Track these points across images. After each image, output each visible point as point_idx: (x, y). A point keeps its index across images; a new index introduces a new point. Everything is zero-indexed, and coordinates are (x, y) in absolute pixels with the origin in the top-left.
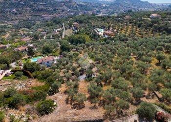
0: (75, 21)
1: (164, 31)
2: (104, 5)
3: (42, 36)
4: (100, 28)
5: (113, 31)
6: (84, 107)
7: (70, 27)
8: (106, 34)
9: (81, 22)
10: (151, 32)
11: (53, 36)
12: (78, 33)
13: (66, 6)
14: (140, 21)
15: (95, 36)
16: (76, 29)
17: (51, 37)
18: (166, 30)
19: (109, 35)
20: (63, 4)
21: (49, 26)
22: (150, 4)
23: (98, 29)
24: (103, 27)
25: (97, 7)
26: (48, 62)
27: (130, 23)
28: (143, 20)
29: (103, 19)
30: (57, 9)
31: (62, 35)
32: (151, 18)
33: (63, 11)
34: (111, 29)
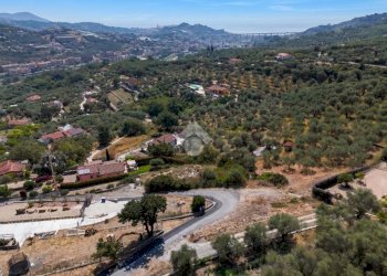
1: (313, 79)
4: (192, 82)
5: (223, 86)
10: (290, 81)
11: (87, 107)
12: (145, 96)
13: (57, 41)
14: (263, 65)
16: (136, 88)
18: (314, 76)
19: (220, 92)
20: (48, 37)
21: (49, 88)
27: (248, 69)
28: (268, 64)
29: (184, 65)
30: (38, 50)
32: (280, 60)
33: (53, 53)
34: (215, 82)
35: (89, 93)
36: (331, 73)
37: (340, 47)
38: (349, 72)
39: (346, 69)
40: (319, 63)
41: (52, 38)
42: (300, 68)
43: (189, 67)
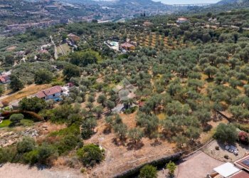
0: (69, 33)
1: (199, 40)
2: (104, 8)
3: (19, 58)
4: (111, 40)
5: (132, 44)
6: (142, 145)
7: (64, 42)
8: (124, 48)
9: (80, 33)
10: (182, 41)
11: (38, 56)
12: (78, 49)
13: (45, 9)
15: (108, 52)
16: (75, 43)
17: (36, 58)
18: (200, 37)
19: (128, 49)
20: (40, 6)
22: (164, 6)
23: (108, 41)
24: (116, 39)
25: (93, 10)
26: (54, 95)
27: (153, 31)
28: (169, 27)
29: (112, 27)
30: (32, 15)
31: (53, 54)
33: (42, 17)
34: (128, 40)
35: (45, 46)
36: (215, 35)
37: (227, 14)
38: (229, 35)
39: (227, 32)
40: (208, 26)
41: (42, 7)
42: (191, 31)
43: (114, 28)
